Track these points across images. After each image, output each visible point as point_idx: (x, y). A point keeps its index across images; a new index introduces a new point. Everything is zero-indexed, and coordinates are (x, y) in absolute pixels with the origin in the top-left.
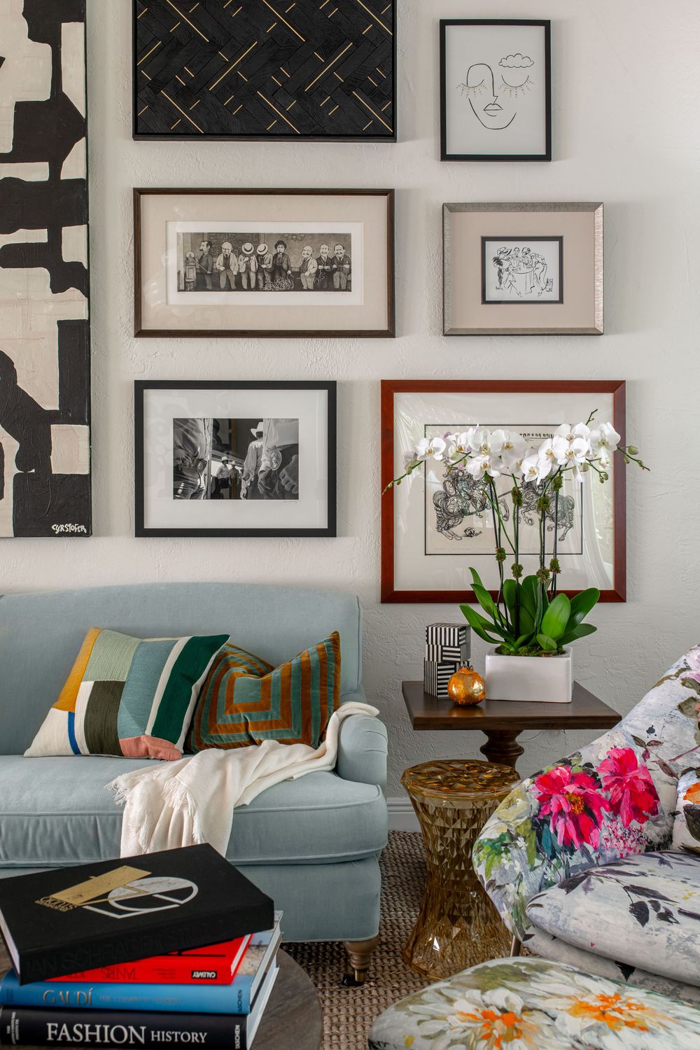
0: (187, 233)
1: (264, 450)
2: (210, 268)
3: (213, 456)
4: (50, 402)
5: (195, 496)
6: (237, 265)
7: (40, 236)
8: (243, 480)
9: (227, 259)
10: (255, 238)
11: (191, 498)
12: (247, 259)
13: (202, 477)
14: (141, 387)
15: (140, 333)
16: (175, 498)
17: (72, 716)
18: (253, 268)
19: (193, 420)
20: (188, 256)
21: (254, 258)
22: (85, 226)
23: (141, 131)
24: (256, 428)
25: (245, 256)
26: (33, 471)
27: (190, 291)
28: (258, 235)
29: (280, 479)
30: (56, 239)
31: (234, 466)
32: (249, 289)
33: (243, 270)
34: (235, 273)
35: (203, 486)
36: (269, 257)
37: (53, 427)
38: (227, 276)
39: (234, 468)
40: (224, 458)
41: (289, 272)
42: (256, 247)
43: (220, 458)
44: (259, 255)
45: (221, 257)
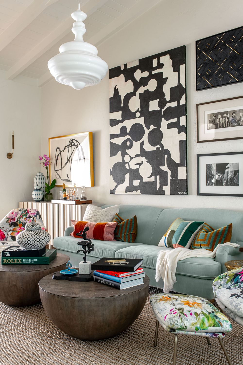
0: (209, 114)
1: (229, 172)
2: (215, 122)
3: (216, 174)
4: (177, 161)
5: (212, 185)
6: (222, 121)
7: (175, 120)
8: (224, 180)
9: (219, 119)
10: (227, 113)
11: (211, 185)
12: (225, 119)
13: (213, 180)
14: (198, 156)
15: (198, 142)
16: (207, 185)
17: (165, 237)
18: (226, 121)
19: (211, 164)
20: (210, 120)
21: (227, 118)
22: (185, 116)
23: (198, 89)
24: (227, 166)
25: (224, 118)
26: (174, 178)
27: (210, 129)
28: (228, 112)
29: (234, 180)
30: (179, 120)
31: (221, 176)
32: (226, 127)
33: (224, 122)
34: (222, 123)
35: (214, 182)
36: (231, 117)
37: (178, 167)
38: (220, 124)
39: (221, 177)
40: (219, 174)
41: (236, 121)
42: (227, 115)
43: (218, 174)
44: (228, 117)
45: (218, 120)
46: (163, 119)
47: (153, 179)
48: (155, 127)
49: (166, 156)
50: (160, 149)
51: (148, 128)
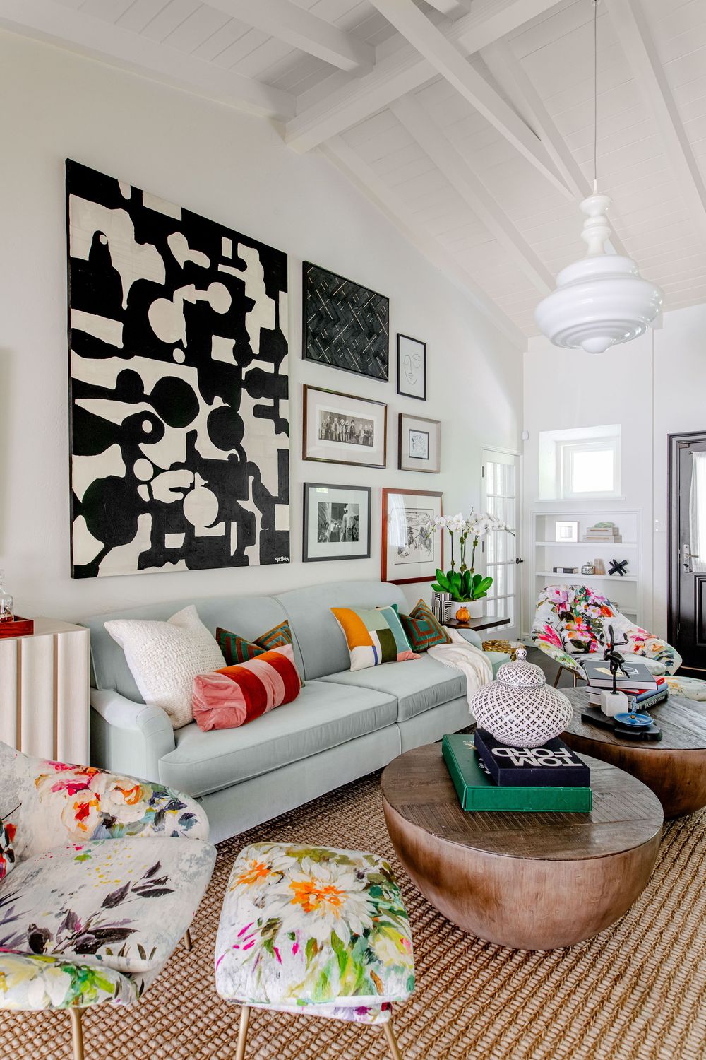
1: (348, 518)
2: (330, 429)
4: (274, 492)
5: (325, 541)
6: (339, 429)
7: (271, 402)
8: (341, 533)
9: (336, 425)
10: (345, 417)
12: (342, 427)
13: (328, 531)
14: (306, 486)
15: (305, 458)
16: (318, 542)
17: (374, 647)
18: (344, 432)
19: (325, 503)
20: (323, 422)
21: (344, 427)
22: (288, 401)
23: (306, 355)
24: (346, 508)
25: (342, 425)
26: (268, 529)
27: (323, 439)
29: (353, 532)
30: (277, 405)
32: (343, 441)
33: (341, 432)
34: (338, 433)
35: (328, 536)
36: (349, 427)
37: (276, 505)
38: (336, 434)
39: (338, 527)
41: (355, 435)
42: (345, 422)
43: (334, 522)
44: (346, 426)
45: (334, 425)
46: (244, 391)
47: (219, 530)
48: (226, 404)
49: (251, 478)
50: (239, 461)
51: (210, 402)
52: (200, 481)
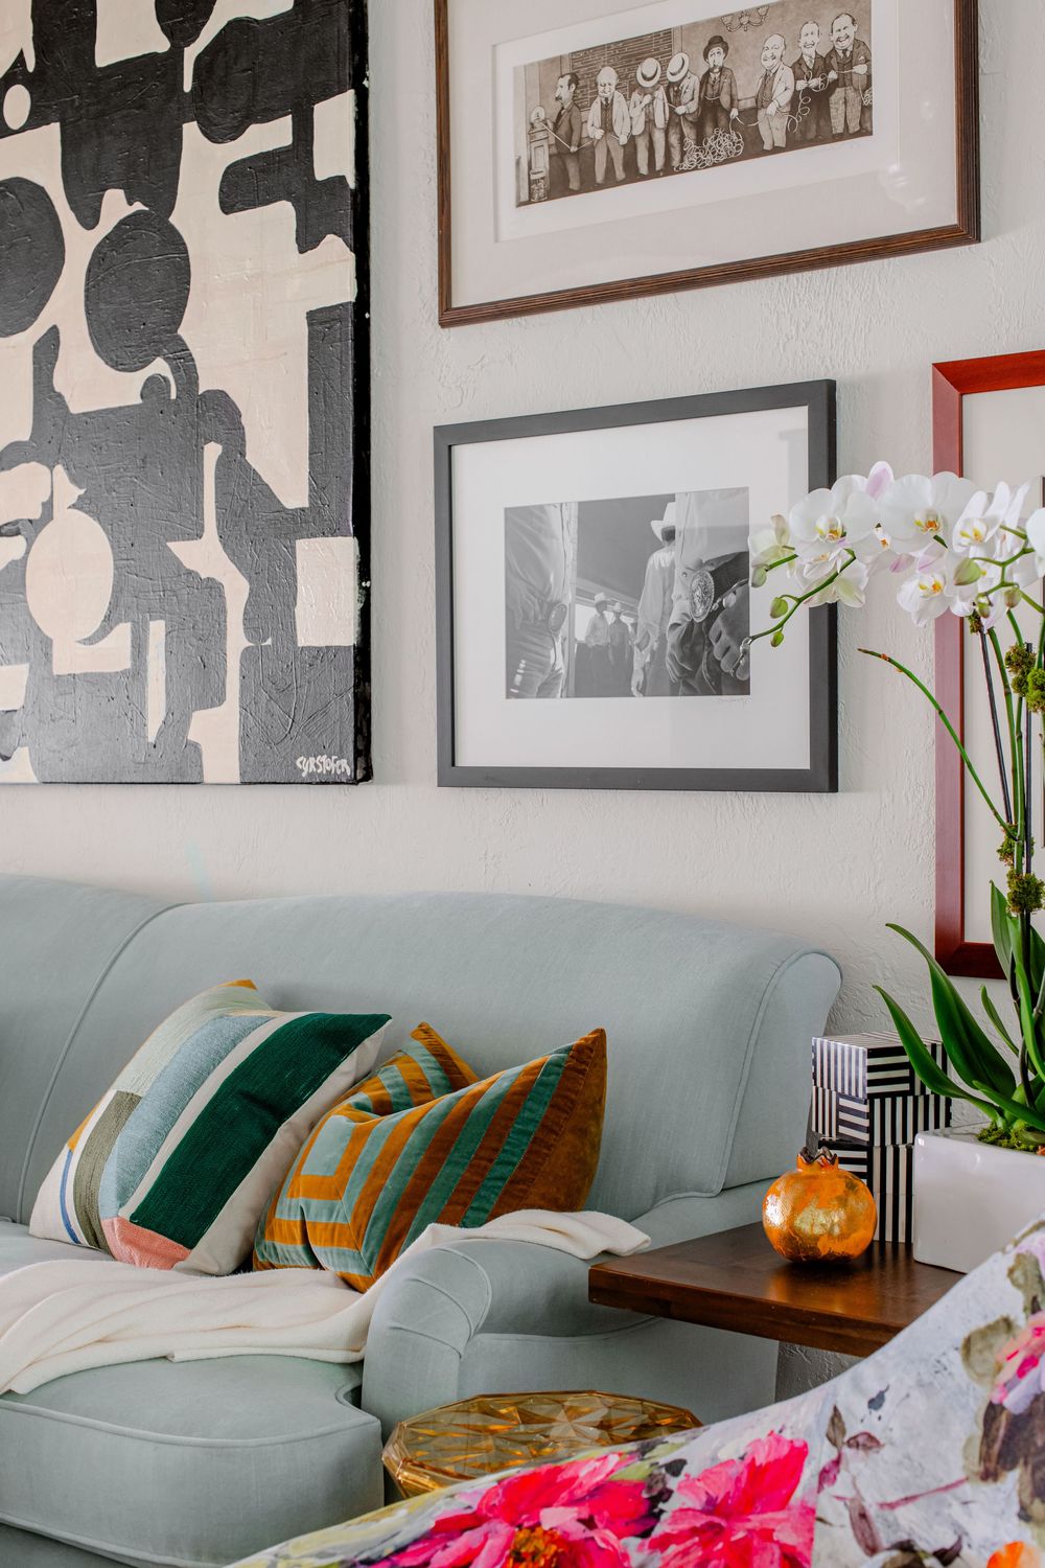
0: (532, 64)
1: (678, 572)
2: (575, 138)
3: (579, 592)
4: (293, 492)
5: (545, 691)
6: (629, 117)
7: (274, 134)
8: (636, 650)
9: (607, 108)
10: (660, 44)
11: (538, 696)
12: (647, 99)
13: (558, 645)
14: (449, 439)
15: (452, 316)
16: (509, 695)
17: (69, 1158)
18: (660, 121)
19: (541, 508)
20: (533, 118)
21: (661, 94)
22: (350, 95)
24: (661, 518)
25: (644, 91)
26: (269, 642)
27: (540, 200)
28: (668, 34)
29: (710, 644)
30: (304, 131)
31: (618, 614)
32: (653, 173)
33: (639, 129)
34: (624, 140)
35: (561, 665)
36: (692, 84)
37: (300, 543)
38: (608, 150)
39: (618, 621)
40: (600, 597)
41: (734, 113)
42: (664, 66)
43: (591, 597)
44: (671, 85)
45: (596, 107)
46: (191, 131)
47: (116, 651)
48: (138, 206)
49: (212, 452)
50: (173, 396)
51: (89, 217)
52: (69, 493)
